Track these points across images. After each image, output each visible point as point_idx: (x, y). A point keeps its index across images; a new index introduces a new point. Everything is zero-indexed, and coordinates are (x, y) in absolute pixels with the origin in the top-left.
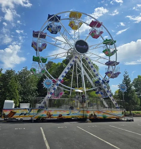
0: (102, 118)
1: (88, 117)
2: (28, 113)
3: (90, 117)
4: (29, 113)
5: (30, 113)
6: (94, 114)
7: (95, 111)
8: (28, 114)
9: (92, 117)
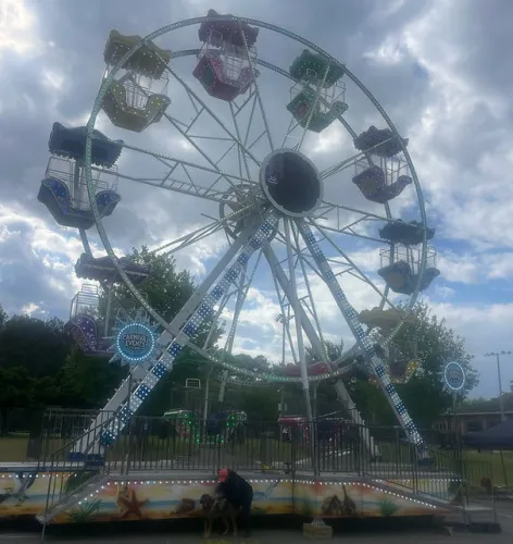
0: (378, 515)
1: (318, 510)
2: (16, 490)
3: (327, 511)
4: (22, 490)
5: (30, 492)
6: (346, 498)
7: (347, 480)
8: (16, 496)
9: (336, 513)
